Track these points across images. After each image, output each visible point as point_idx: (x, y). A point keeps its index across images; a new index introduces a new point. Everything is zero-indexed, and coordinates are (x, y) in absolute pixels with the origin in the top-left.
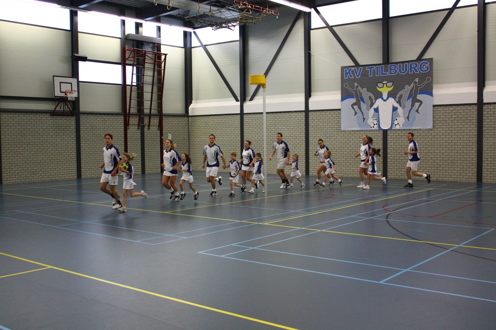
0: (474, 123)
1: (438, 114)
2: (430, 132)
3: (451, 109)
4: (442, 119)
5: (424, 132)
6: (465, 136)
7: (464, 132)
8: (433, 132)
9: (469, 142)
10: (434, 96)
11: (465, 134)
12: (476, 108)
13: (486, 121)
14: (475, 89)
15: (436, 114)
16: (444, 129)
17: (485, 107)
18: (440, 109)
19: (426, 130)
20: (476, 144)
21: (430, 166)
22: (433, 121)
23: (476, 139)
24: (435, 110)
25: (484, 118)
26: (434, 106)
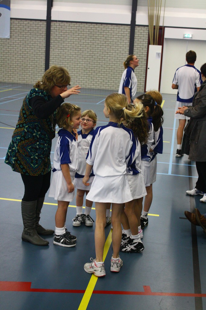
0: (44, 37)
1: (15, 26)
2: (7, 41)
3: (25, 23)
4: (17, 31)
5: (2, 41)
6: (36, 47)
7: (35, 43)
8: (10, 41)
9: (39, 51)
10: (11, 9)
11: (36, 45)
12: (46, 24)
13: (53, 35)
14: (45, 8)
15: (12, 26)
16: (19, 39)
17: (52, 24)
18: (16, 22)
19: (4, 39)
20: (45, 54)
21: (7, 70)
22: (10, 32)
23: (45, 49)
24: (12, 22)
25: (51, 33)
26: (11, 19)
